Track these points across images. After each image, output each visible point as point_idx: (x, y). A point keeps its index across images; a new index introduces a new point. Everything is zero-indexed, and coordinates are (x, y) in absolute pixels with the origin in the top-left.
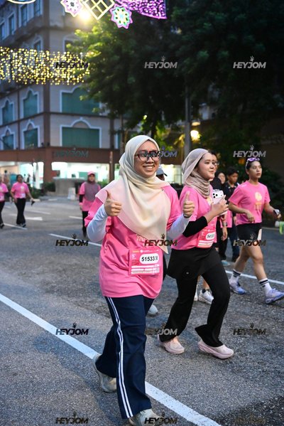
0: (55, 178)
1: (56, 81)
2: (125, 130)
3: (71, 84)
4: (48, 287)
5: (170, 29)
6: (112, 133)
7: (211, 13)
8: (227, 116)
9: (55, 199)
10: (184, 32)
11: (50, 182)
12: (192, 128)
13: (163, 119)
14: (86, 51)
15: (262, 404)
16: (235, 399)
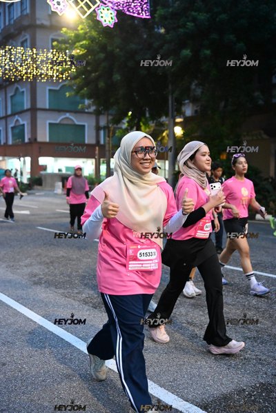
0: (42, 172)
1: (42, 78)
2: (110, 125)
3: (57, 81)
4: (36, 279)
5: (154, 28)
6: (98, 129)
7: (193, 13)
8: (209, 112)
9: (42, 193)
10: (167, 31)
11: (37, 177)
12: (176, 124)
13: (147, 115)
14: (72, 48)
15: (244, 390)
16: (218, 386)
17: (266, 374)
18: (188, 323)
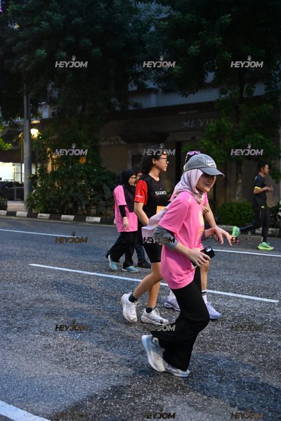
5: (7, 23)
7: (48, 12)
8: (67, 116)
12: (32, 126)
13: (1, 115)
15: (96, 396)
16: (70, 395)
17: (118, 376)
18: (41, 333)
